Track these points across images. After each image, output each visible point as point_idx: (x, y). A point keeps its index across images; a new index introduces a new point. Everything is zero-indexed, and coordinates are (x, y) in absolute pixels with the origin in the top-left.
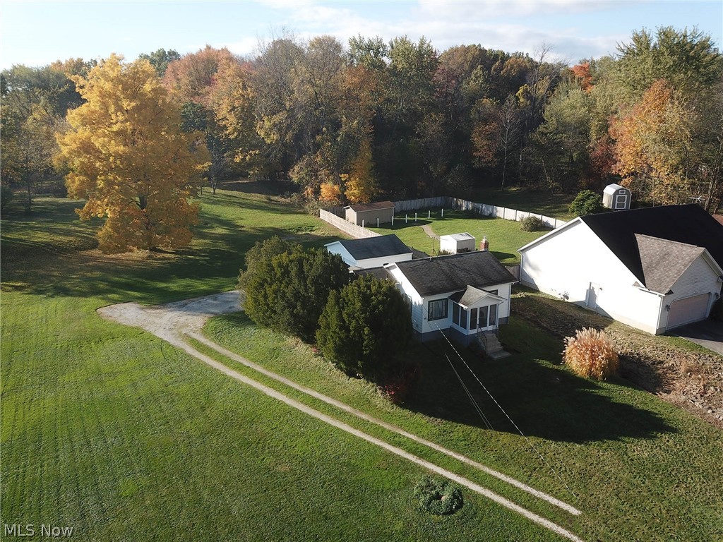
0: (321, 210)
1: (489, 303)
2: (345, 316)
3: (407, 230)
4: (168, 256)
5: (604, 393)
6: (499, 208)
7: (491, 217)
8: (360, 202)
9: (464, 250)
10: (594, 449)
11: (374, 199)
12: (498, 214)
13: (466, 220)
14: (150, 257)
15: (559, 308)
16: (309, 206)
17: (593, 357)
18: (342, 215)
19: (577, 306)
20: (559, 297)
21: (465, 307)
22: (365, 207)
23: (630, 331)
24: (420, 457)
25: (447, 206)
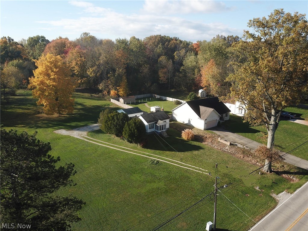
0: (111, 99)
1: (164, 124)
2: (130, 128)
3: (140, 105)
4: (65, 115)
5: (190, 143)
6: (167, 97)
7: (165, 100)
8: (124, 96)
9: (157, 111)
10: (186, 153)
11: (128, 95)
12: (167, 99)
13: (158, 101)
14: (59, 116)
15: (182, 125)
16: (106, 98)
17: (188, 135)
18: (119, 101)
19: (186, 124)
20: (182, 123)
21: (158, 125)
22: (126, 98)
23: (198, 129)
24: (149, 156)
25: (152, 97)
